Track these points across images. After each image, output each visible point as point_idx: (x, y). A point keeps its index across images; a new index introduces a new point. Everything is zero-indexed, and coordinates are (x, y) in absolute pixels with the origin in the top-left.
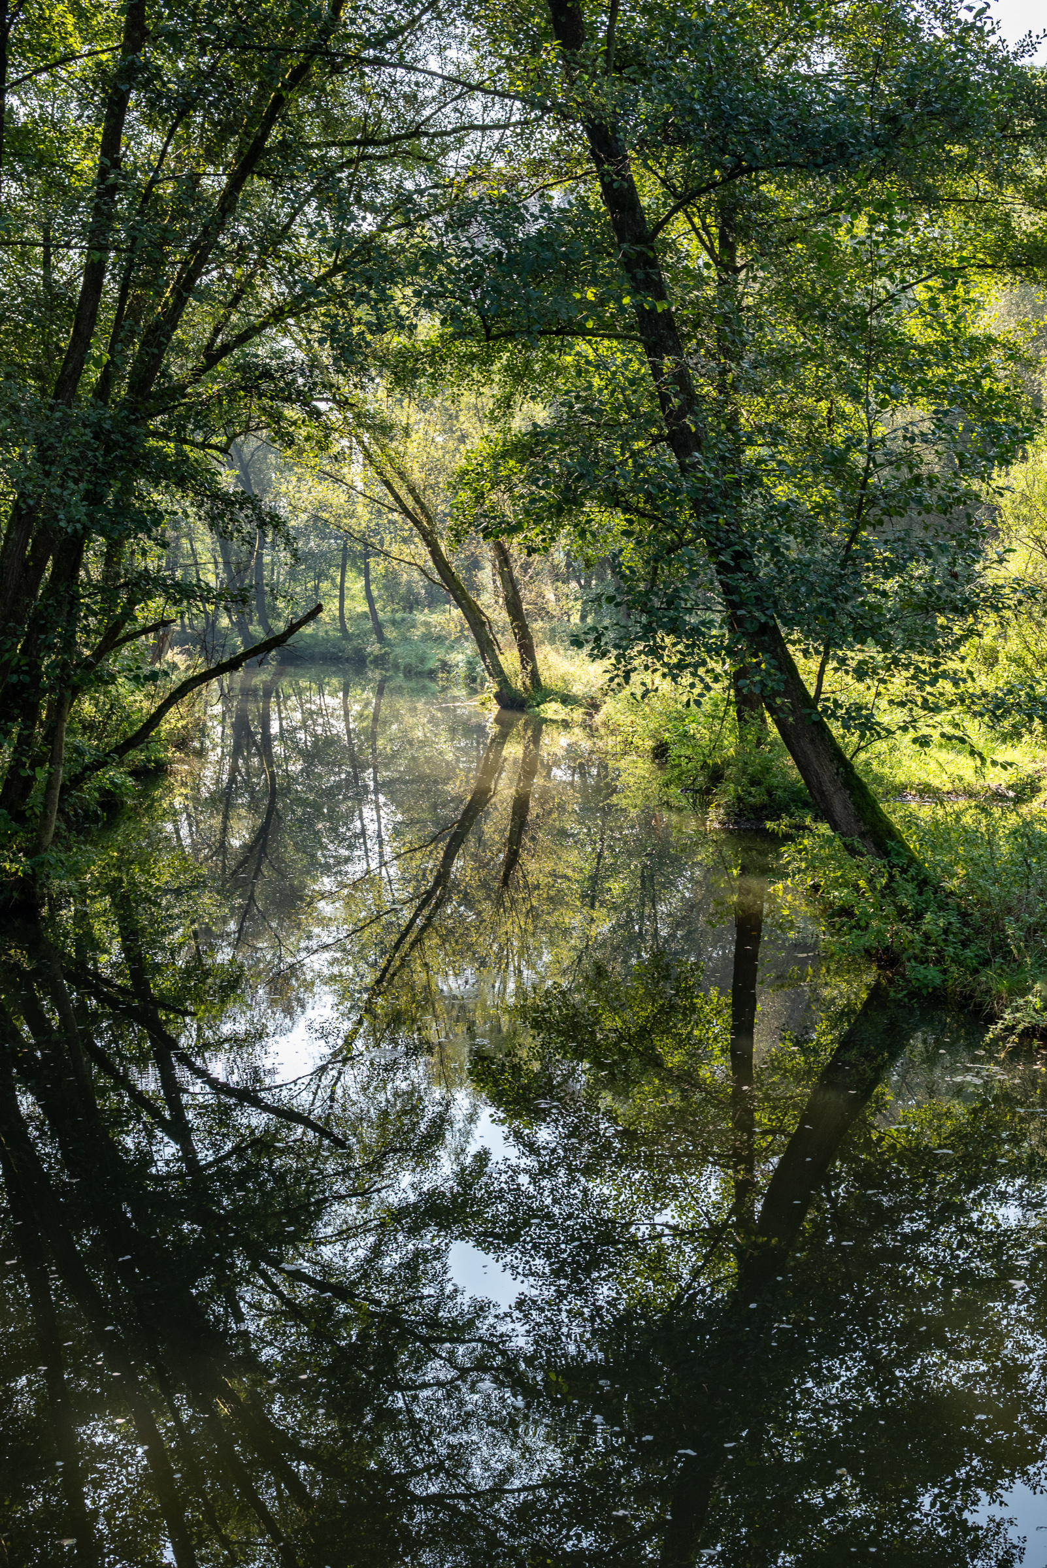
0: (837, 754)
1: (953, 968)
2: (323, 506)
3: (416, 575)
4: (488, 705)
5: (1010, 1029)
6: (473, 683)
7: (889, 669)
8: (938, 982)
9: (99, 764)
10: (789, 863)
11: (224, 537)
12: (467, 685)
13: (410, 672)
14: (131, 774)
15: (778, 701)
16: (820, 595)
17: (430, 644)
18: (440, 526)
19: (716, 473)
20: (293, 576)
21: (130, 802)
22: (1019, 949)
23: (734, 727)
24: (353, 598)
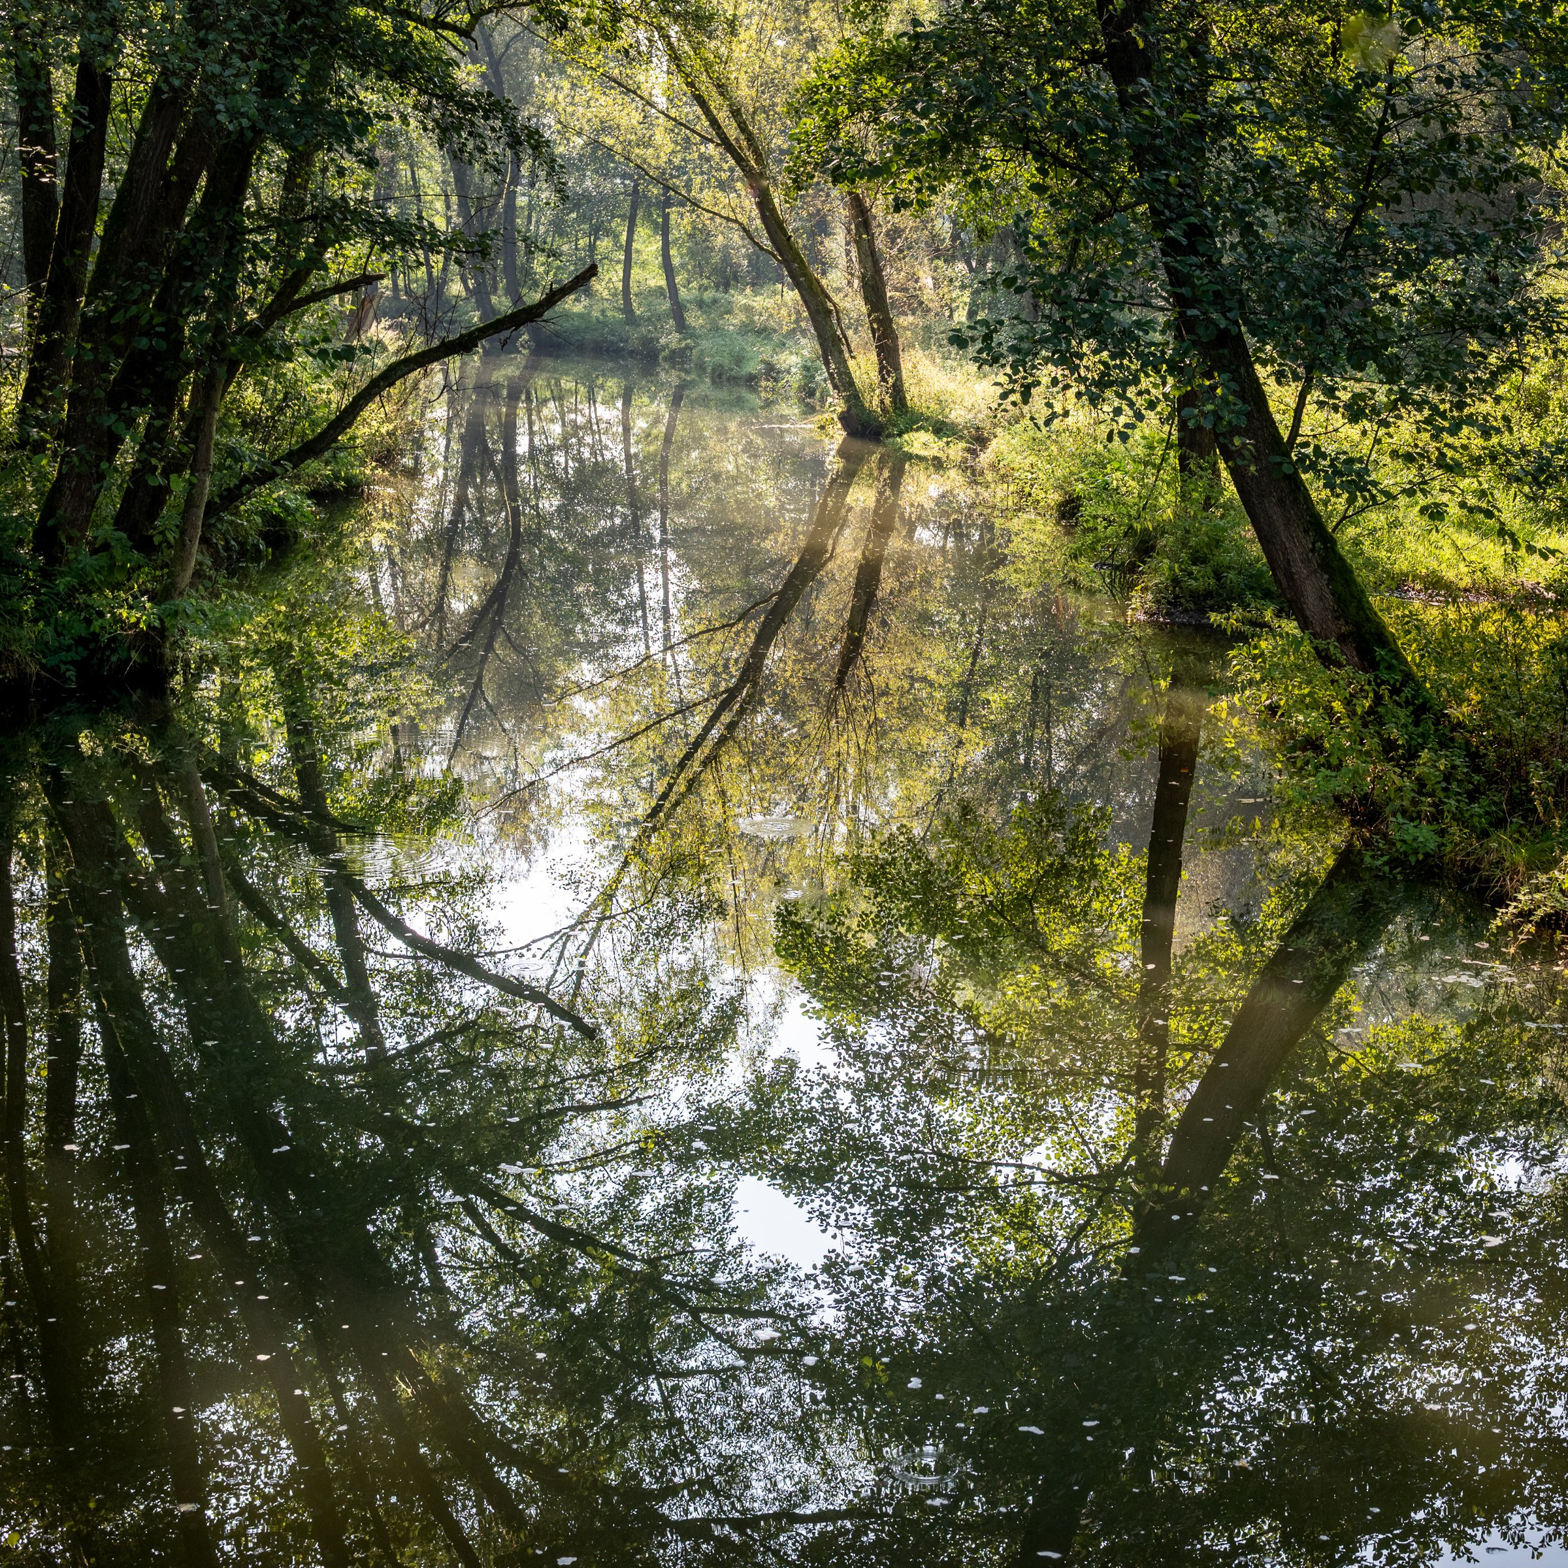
0: (1314, 523)
1: (1454, 829)
2: (606, 127)
3: (737, 237)
4: (830, 431)
5: (1525, 915)
6: (809, 397)
7: (1395, 408)
8: (1433, 846)
9: (265, 476)
10: (1238, 673)
11: (458, 159)
12: (801, 400)
13: (720, 377)
14: (310, 495)
15: (1237, 441)
16: (1305, 296)
17: (751, 338)
18: (774, 169)
19: (1169, 110)
20: (559, 227)
21: (307, 535)
22: (1545, 805)
23: (1174, 480)
24: (644, 265)
